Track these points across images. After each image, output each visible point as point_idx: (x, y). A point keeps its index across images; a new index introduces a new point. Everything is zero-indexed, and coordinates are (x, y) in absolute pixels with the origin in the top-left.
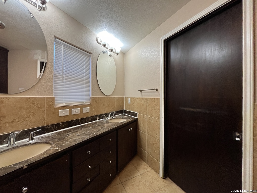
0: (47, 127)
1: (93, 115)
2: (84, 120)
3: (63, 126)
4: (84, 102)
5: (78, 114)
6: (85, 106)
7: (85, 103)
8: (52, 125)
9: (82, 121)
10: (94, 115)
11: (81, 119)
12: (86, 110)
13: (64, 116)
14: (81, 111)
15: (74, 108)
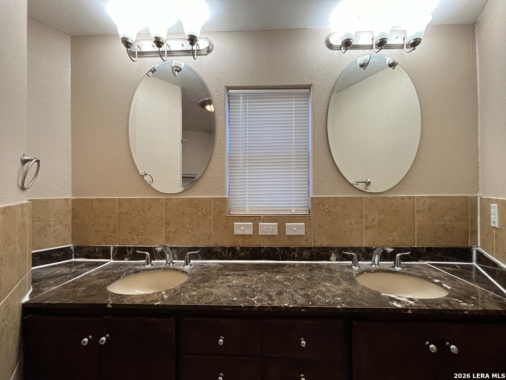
0: (216, 249)
1: (315, 246)
2: (290, 253)
3: (243, 254)
4: (291, 210)
5: (273, 236)
6: (293, 218)
7: (293, 211)
8: (224, 249)
9: (283, 252)
10: (318, 244)
11: (282, 248)
12: (295, 229)
13: (243, 235)
14: (282, 229)
15: (264, 222)
